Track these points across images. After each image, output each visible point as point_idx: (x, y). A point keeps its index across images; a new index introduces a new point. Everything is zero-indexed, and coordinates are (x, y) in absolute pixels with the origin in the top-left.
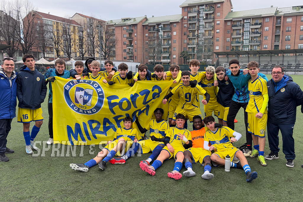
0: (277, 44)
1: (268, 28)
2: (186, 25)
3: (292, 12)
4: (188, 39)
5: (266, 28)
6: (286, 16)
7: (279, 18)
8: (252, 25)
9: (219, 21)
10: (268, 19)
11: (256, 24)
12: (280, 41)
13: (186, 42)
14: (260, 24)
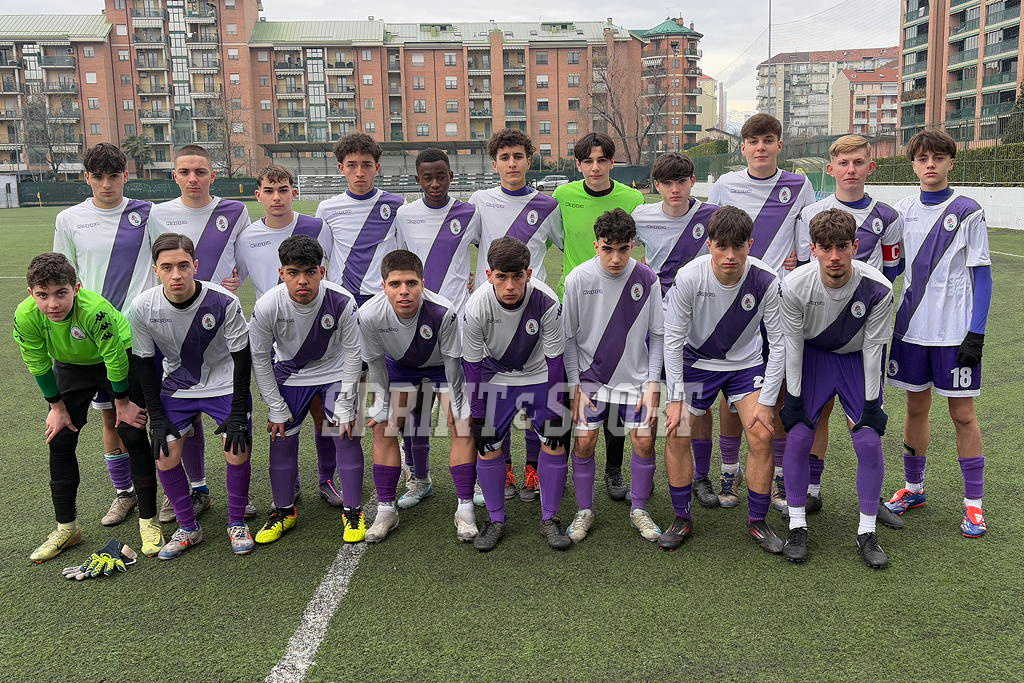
0: (396, 119)
1: (370, 77)
2: (126, 53)
3: (423, 40)
4: (138, 99)
5: (365, 77)
6: (410, 49)
7: (394, 51)
8: (330, 66)
9: (236, 51)
10: (369, 52)
11: (340, 65)
12: (404, 114)
13: (131, 107)
14: (350, 65)
